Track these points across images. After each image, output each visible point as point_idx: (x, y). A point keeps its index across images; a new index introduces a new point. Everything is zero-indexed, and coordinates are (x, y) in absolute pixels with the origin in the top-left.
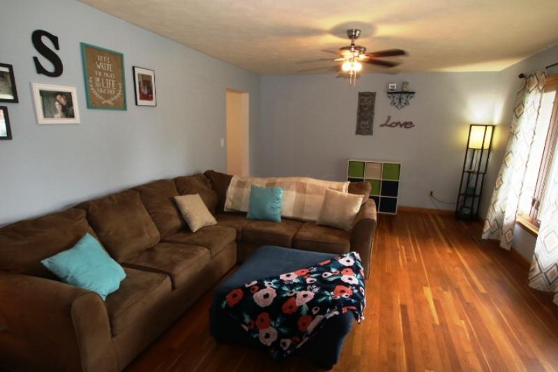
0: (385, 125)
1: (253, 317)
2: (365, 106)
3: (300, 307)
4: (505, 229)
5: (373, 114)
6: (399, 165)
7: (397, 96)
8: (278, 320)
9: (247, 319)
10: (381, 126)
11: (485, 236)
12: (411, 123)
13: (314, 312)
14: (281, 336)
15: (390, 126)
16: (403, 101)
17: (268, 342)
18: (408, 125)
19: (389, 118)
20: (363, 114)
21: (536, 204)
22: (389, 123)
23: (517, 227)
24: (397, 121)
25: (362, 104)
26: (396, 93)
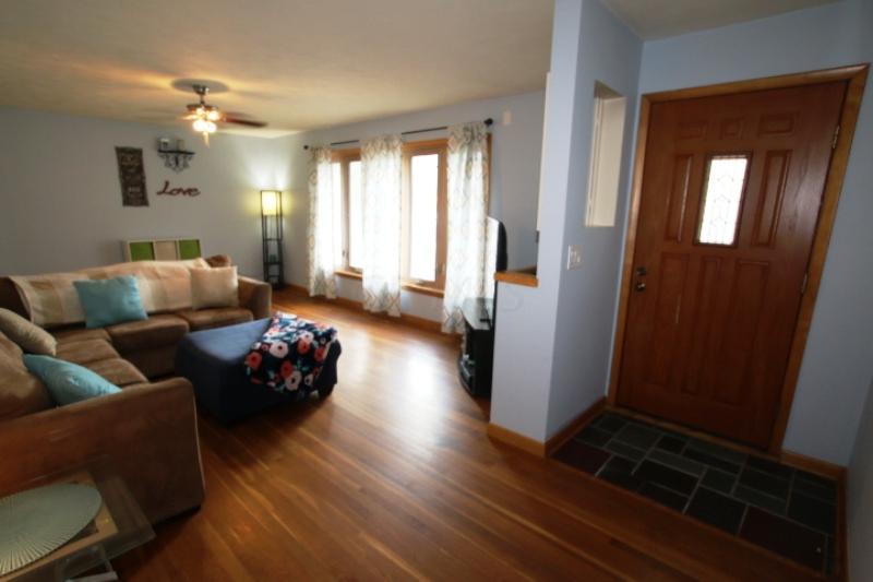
0: (164, 192)
1: (277, 371)
2: (130, 167)
3: (311, 345)
4: (328, 283)
5: (143, 178)
6: (198, 241)
7: (172, 156)
8: (299, 362)
9: (272, 375)
10: (159, 193)
11: (312, 294)
12: (196, 190)
13: (323, 342)
14: (304, 374)
15: (171, 193)
16: (181, 162)
17: (295, 387)
18: (191, 192)
19: (167, 184)
20: (128, 178)
21: (346, 254)
22: (169, 190)
23: (337, 279)
24: (178, 187)
25: (124, 163)
26: (171, 152)
